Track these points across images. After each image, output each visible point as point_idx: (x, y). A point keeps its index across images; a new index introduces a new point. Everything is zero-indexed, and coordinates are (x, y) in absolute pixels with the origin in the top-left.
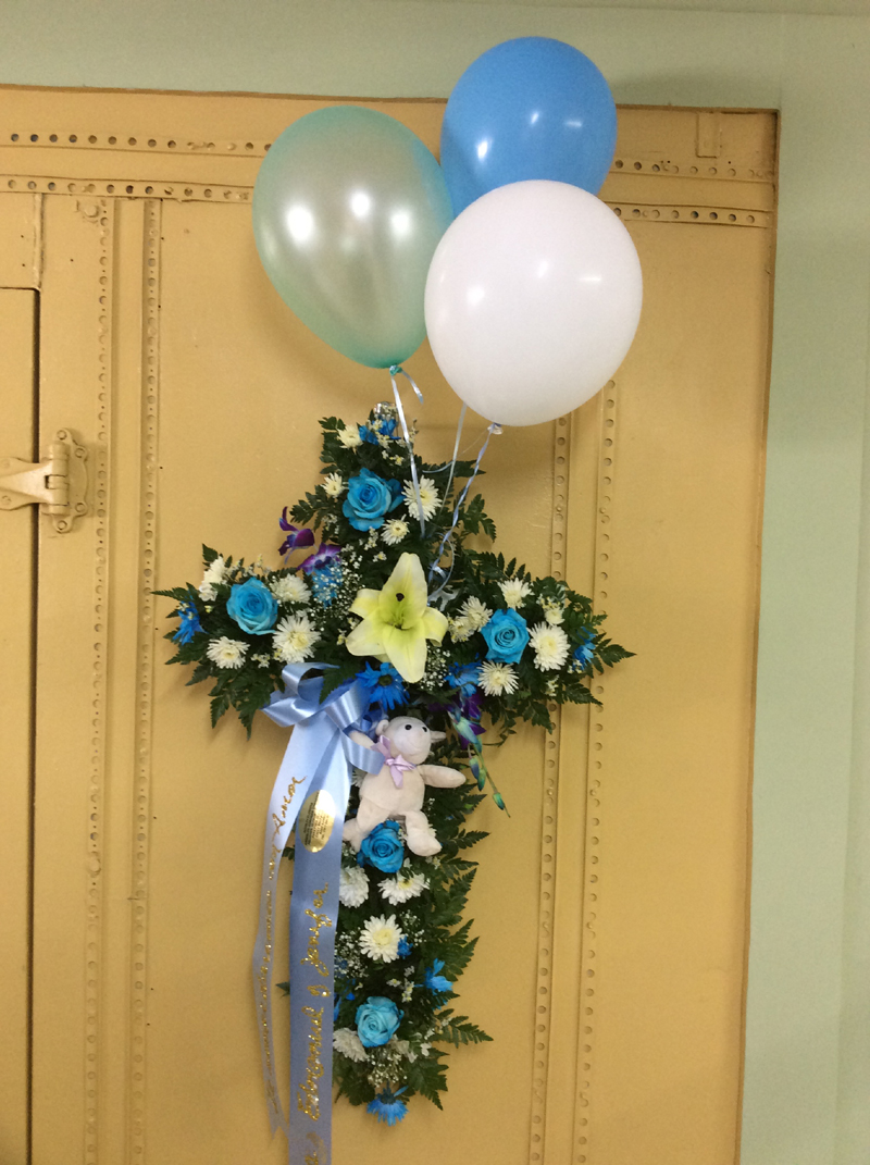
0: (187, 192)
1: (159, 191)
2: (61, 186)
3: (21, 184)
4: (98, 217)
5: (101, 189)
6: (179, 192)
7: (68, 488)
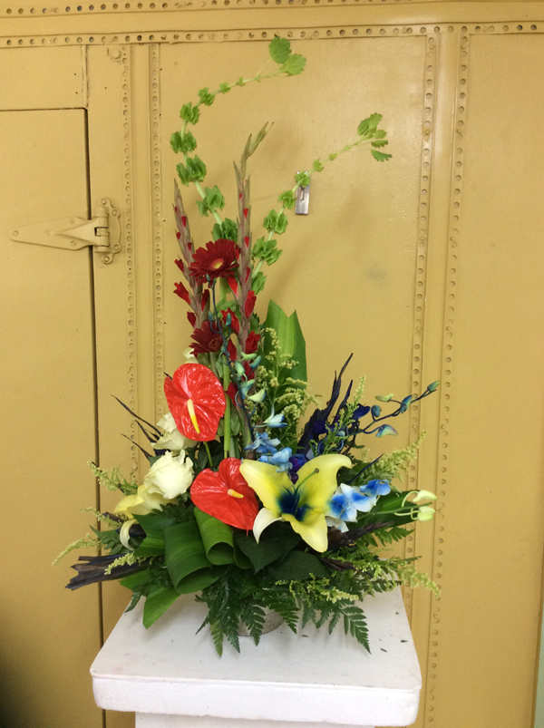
0: (176, 37)
1: (157, 38)
2: (97, 39)
3: (73, 40)
4: (120, 59)
5: (122, 39)
6: (170, 37)
7: (109, 235)
